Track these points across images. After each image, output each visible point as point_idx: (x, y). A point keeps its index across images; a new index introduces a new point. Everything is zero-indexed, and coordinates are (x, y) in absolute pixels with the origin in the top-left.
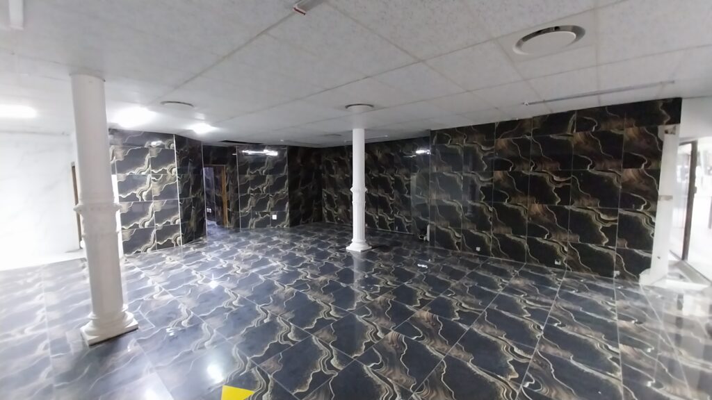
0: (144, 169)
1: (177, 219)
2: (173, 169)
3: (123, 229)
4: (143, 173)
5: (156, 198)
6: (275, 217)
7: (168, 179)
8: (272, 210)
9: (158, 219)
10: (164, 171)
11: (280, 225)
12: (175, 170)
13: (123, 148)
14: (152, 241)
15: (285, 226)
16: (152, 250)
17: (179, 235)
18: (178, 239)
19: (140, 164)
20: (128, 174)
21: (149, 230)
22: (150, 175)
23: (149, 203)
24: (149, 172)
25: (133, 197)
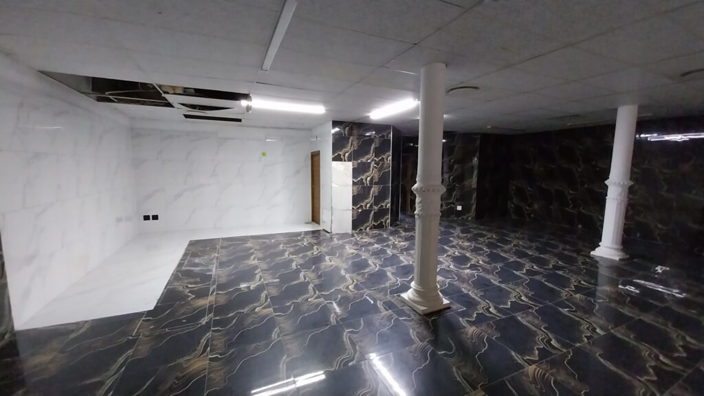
0: (370, 158)
1: (387, 203)
2: (388, 158)
3: (353, 209)
4: (369, 161)
5: (376, 183)
6: (459, 208)
7: (385, 166)
8: (457, 200)
9: (376, 203)
10: (383, 159)
11: (465, 217)
12: (390, 158)
13: (358, 139)
14: (371, 222)
15: (469, 219)
16: (370, 229)
17: (388, 219)
18: (387, 221)
19: (367, 153)
20: (359, 161)
21: (369, 211)
22: (373, 163)
23: (371, 187)
24: (372, 161)
25: (361, 182)
